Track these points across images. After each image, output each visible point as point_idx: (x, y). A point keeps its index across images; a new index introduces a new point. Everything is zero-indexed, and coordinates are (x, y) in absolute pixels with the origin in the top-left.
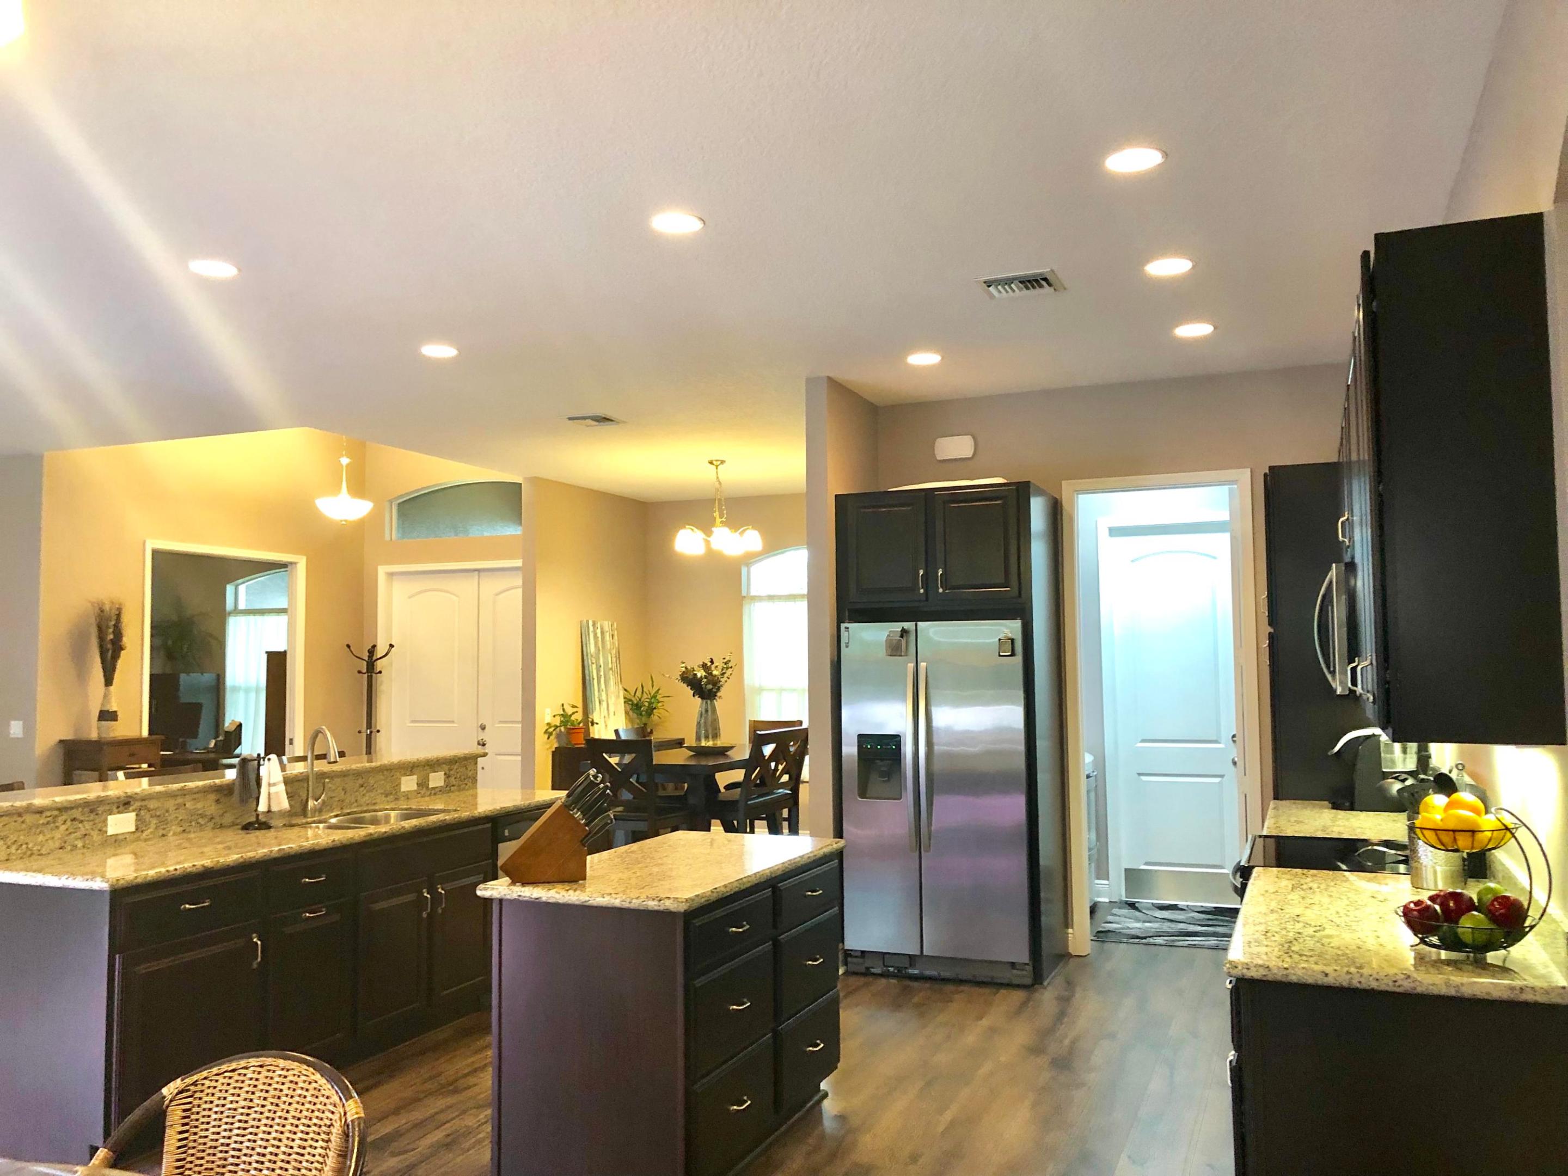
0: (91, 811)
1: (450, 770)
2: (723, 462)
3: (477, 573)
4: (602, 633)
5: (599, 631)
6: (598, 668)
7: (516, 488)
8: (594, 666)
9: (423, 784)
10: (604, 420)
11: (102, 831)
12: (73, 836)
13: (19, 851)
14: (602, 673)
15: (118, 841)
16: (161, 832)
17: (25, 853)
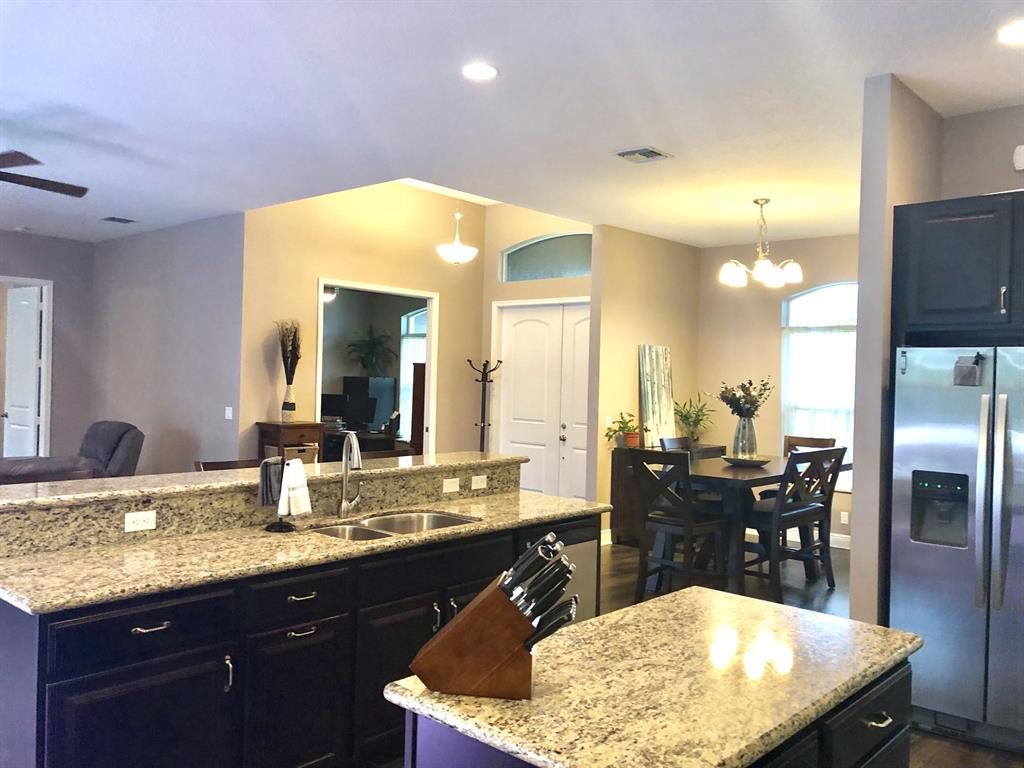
0: (107, 509)
1: (493, 473)
2: (767, 201)
3: (561, 307)
4: (657, 355)
5: (654, 355)
6: (653, 384)
7: (587, 238)
8: (649, 383)
9: (465, 487)
10: (650, 154)
11: (119, 528)
12: (85, 533)
13: (22, 548)
14: (656, 389)
15: (137, 538)
16: (186, 529)
17: (30, 550)
